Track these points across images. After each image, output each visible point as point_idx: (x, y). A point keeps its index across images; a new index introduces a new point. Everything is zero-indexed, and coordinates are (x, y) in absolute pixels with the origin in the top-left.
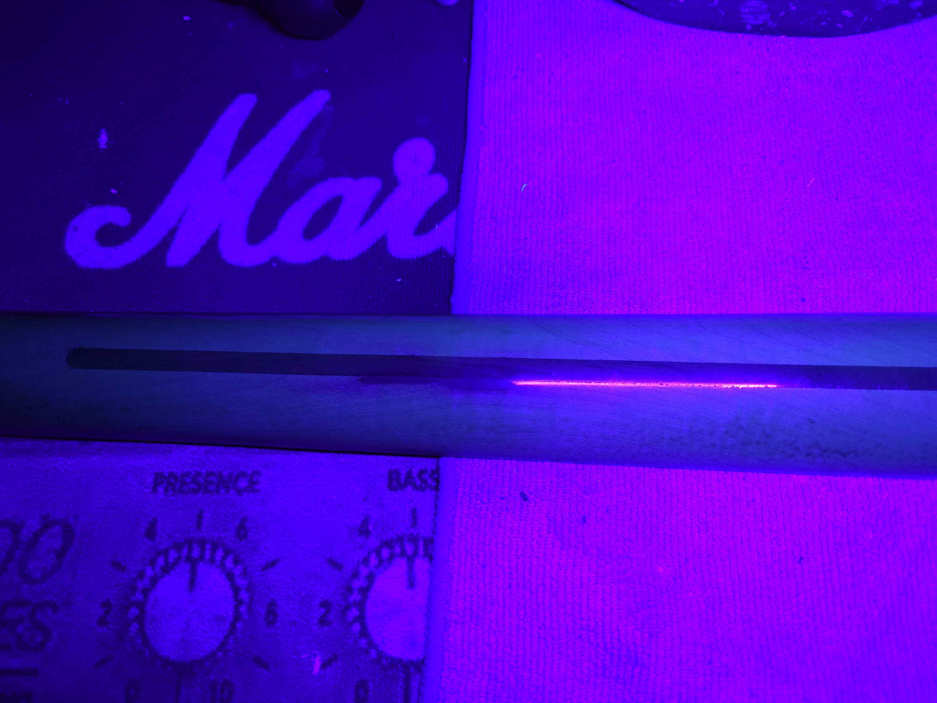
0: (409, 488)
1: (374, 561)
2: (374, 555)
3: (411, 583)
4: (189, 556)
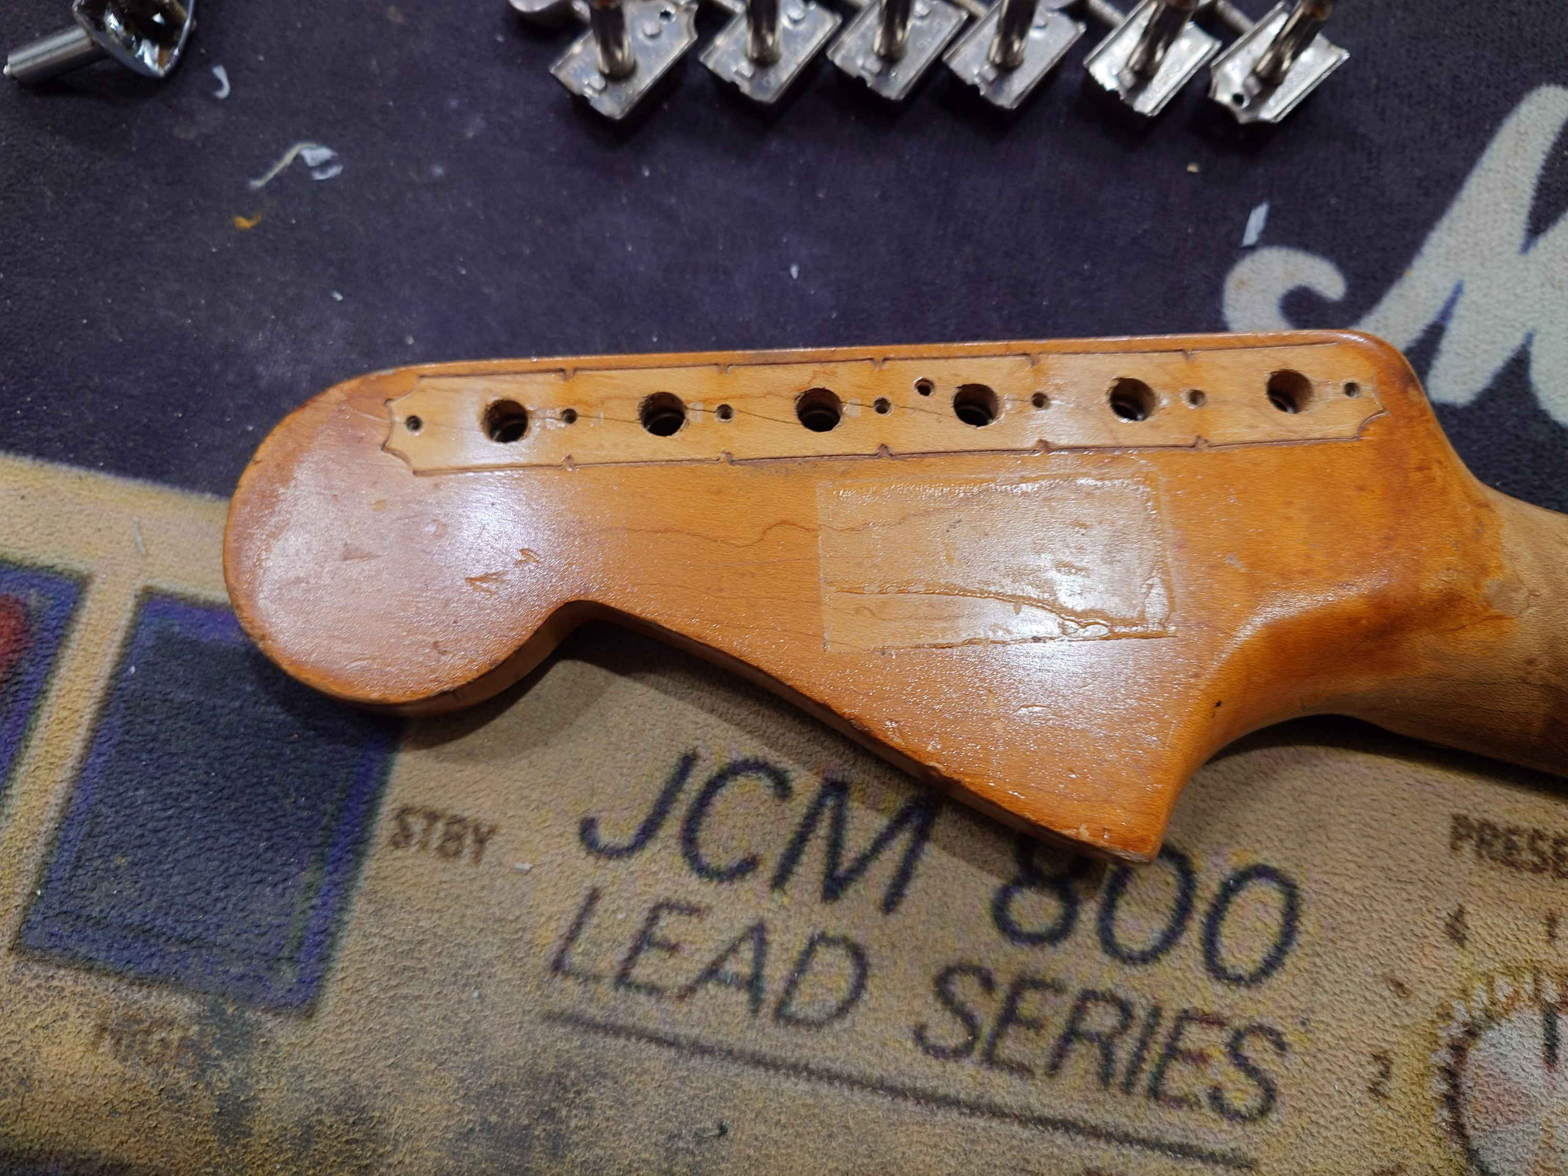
4: (1536, 997)
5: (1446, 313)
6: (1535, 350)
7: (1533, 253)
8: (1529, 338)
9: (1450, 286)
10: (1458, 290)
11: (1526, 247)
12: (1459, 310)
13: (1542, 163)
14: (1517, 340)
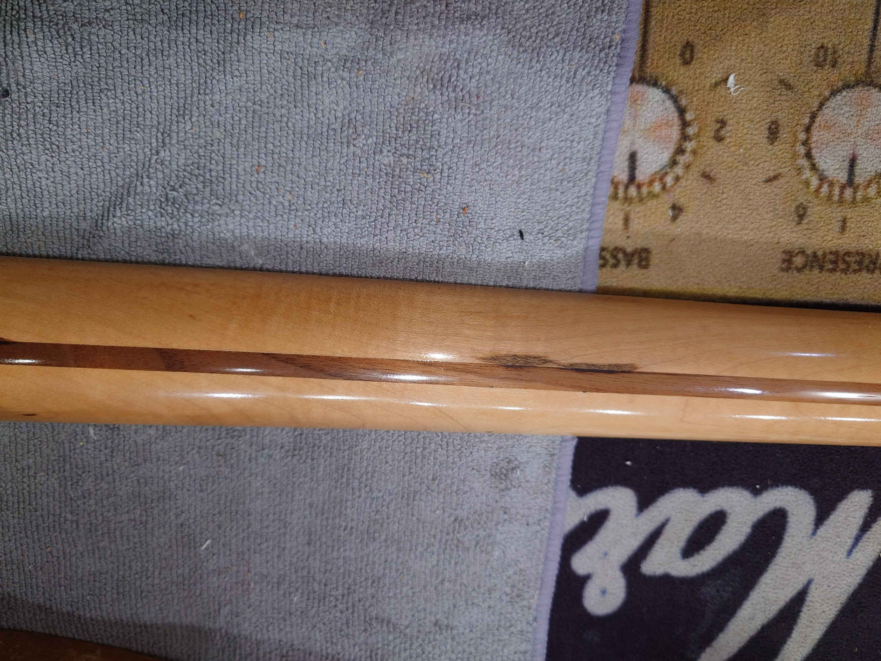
0: (629, 250)
1: (669, 180)
2: (669, 185)
3: (633, 157)
4: (856, 189)
5: (857, 539)
6: (812, 527)
7: (805, 582)
8: (814, 533)
9: (854, 554)
10: (850, 552)
11: (809, 582)
12: (850, 542)
13: (794, 632)
14: (822, 531)
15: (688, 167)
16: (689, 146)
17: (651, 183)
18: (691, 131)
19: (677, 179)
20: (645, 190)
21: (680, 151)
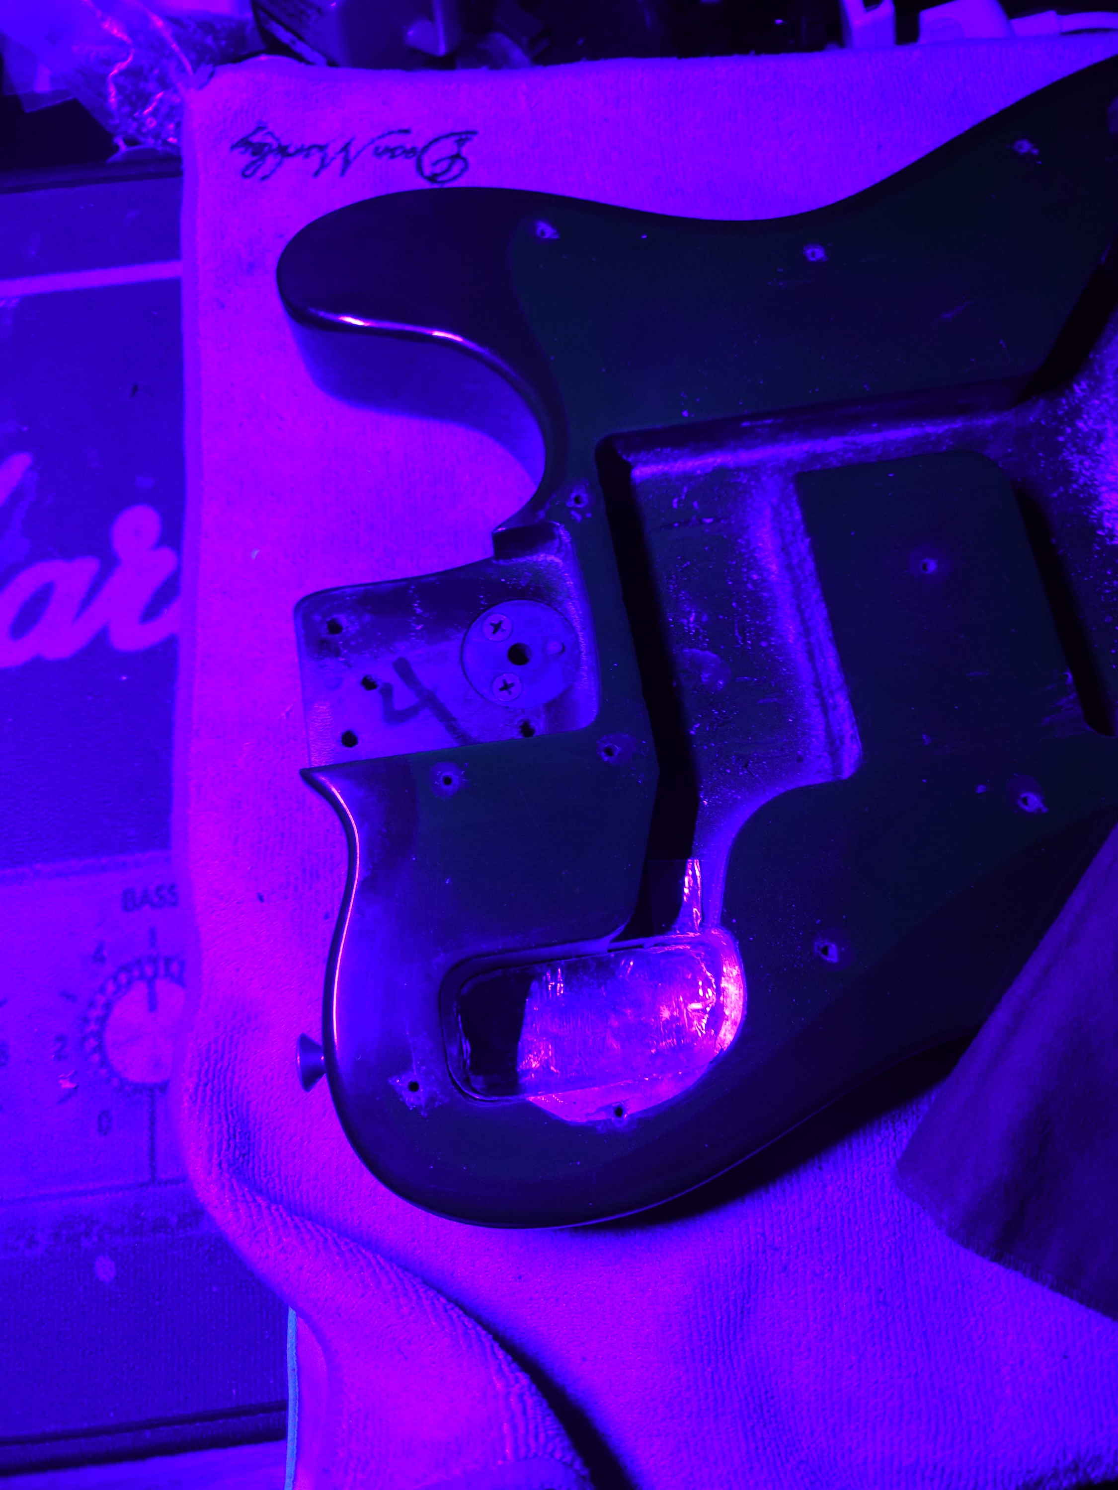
0: (146, 907)
1: (111, 987)
2: (110, 982)
3: (153, 1005)
15: (92, 1004)
16: (93, 1027)
17: (130, 983)
18: (92, 1043)
19: (102, 990)
20: (136, 973)
21: (102, 1021)
